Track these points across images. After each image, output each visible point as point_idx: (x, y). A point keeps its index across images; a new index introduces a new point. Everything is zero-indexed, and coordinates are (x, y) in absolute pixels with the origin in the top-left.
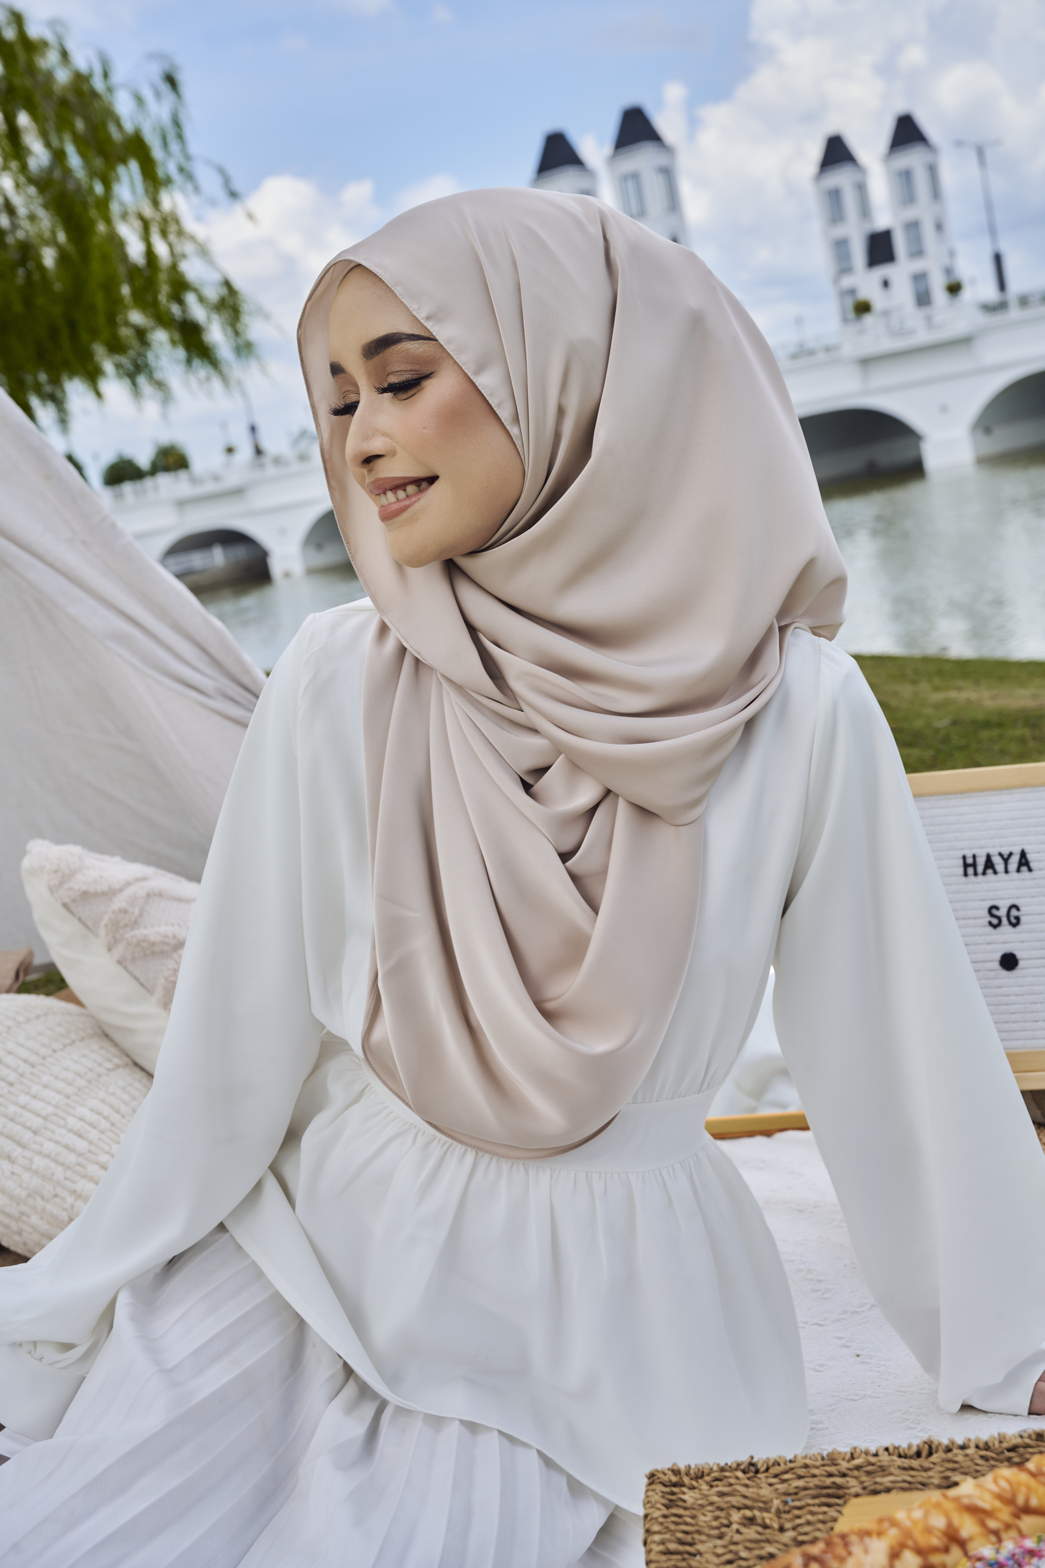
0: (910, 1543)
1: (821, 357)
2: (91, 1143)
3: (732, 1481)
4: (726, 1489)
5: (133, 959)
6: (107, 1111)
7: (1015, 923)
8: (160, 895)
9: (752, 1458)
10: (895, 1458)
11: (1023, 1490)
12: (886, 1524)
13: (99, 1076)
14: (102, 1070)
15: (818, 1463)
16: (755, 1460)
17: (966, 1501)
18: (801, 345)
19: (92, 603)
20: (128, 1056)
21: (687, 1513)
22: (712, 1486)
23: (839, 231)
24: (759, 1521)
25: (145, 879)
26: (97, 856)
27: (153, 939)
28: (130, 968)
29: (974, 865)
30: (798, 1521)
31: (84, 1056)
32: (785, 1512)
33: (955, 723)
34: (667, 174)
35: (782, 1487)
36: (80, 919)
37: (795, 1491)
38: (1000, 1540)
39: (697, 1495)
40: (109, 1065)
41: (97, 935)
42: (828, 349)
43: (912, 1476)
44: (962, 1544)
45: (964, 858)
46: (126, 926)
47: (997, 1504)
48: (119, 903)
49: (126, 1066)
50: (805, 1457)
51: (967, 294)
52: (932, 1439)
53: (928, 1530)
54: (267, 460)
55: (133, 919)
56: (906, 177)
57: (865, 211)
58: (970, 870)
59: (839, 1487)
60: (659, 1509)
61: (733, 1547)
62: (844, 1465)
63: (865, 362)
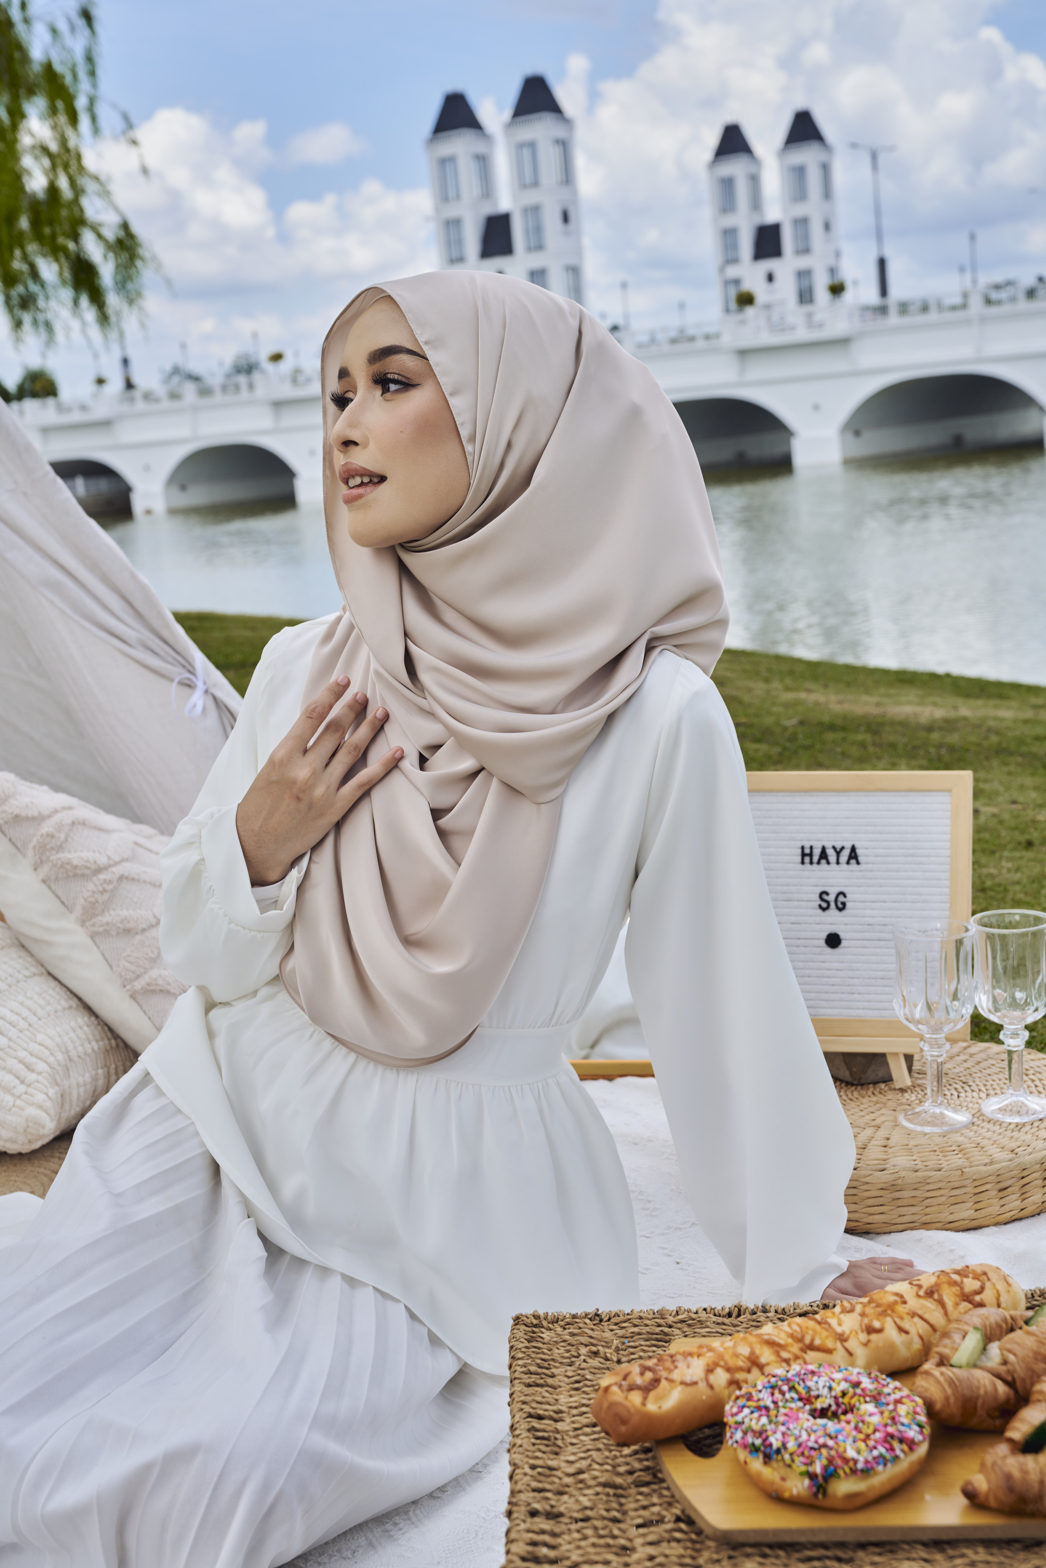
0: (722, 1363)
1: (700, 344)
2: (10, 1039)
3: (581, 1325)
4: (576, 1331)
5: (57, 879)
6: (25, 1013)
7: (842, 907)
8: (83, 823)
9: (598, 1310)
10: (711, 1315)
11: (810, 1332)
12: (705, 1350)
13: (18, 982)
14: (20, 976)
15: (650, 1317)
16: (599, 1312)
17: (766, 1337)
18: (682, 331)
19: (29, 550)
20: (42, 966)
21: (545, 1346)
22: (565, 1329)
23: (729, 221)
24: (602, 1355)
25: (70, 808)
26: (28, 784)
27: (75, 862)
28: (53, 887)
29: (811, 855)
30: (633, 1357)
31: (5, 963)
32: (622, 1350)
33: (802, 723)
34: (564, 145)
35: (621, 1332)
36: (10, 840)
37: (631, 1335)
38: (789, 1365)
39: (553, 1335)
40: (27, 973)
41: (24, 855)
42: (707, 337)
43: (724, 1330)
44: (761, 1367)
45: (803, 848)
46: (52, 849)
47: (790, 1340)
48: (47, 827)
49: (41, 975)
50: (641, 1311)
51: (849, 296)
52: (741, 1304)
53: (737, 1355)
54: (137, 394)
55: (59, 843)
56: (800, 172)
57: (756, 203)
58: (807, 859)
59: (666, 1334)
60: (523, 1343)
61: (580, 1372)
62: (670, 1319)
63: (743, 353)
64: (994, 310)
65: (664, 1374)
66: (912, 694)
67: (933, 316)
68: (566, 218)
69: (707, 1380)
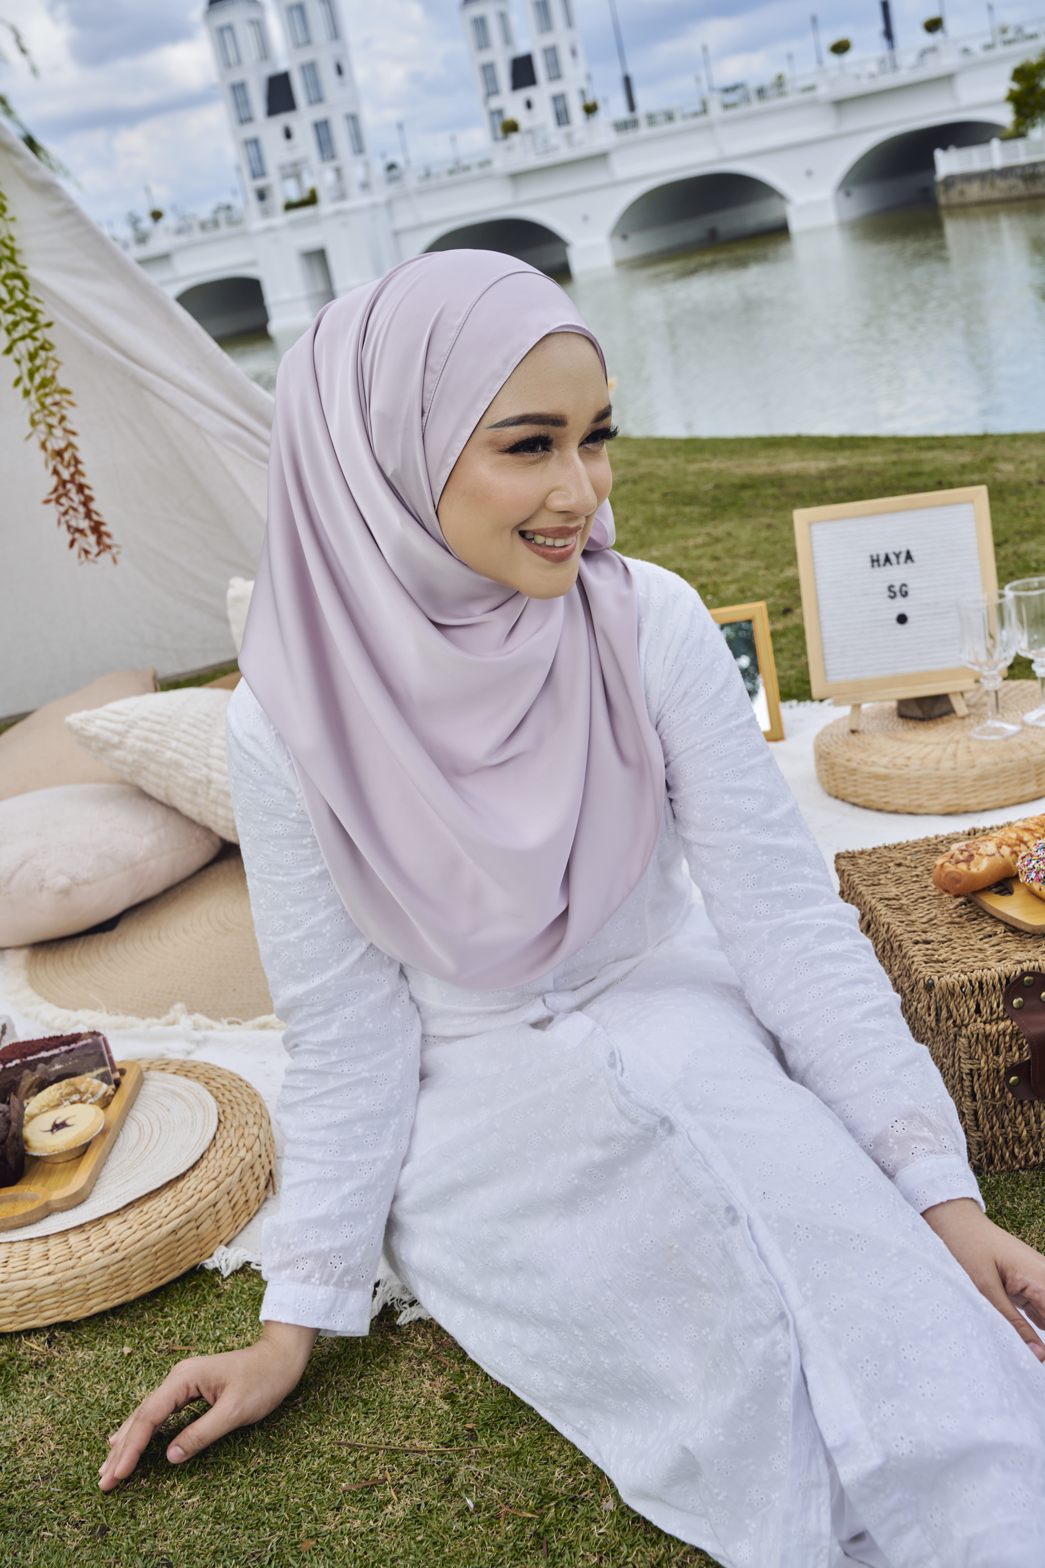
0: (1004, 843)
1: (476, 172)
4: (879, 856)
7: (905, 595)
16: (886, 845)
17: (1022, 827)
18: (457, 162)
21: (864, 867)
22: (871, 856)
23: (486, 57)
33: (717, 487)
34: (329, 4)
35: (908, 852)
37: (916, 852)
38: (1041, 839)
39: (866, 860)
42: (481, 165)
44: (1025, 843)
47: (1037, 827)
51: (602, 114)
53: (1011, 838)
56: (543, 5)
57: (508, 36)
58: (876, 564)
59: (937, 848)
60: (846, 866)
61: (896, 875)
63: (516, 177)
64: (732, 113)
65: (974, 852)
66: (790, 453)
67: (679, 124)
68: (339, 70)
69: (999, 852)
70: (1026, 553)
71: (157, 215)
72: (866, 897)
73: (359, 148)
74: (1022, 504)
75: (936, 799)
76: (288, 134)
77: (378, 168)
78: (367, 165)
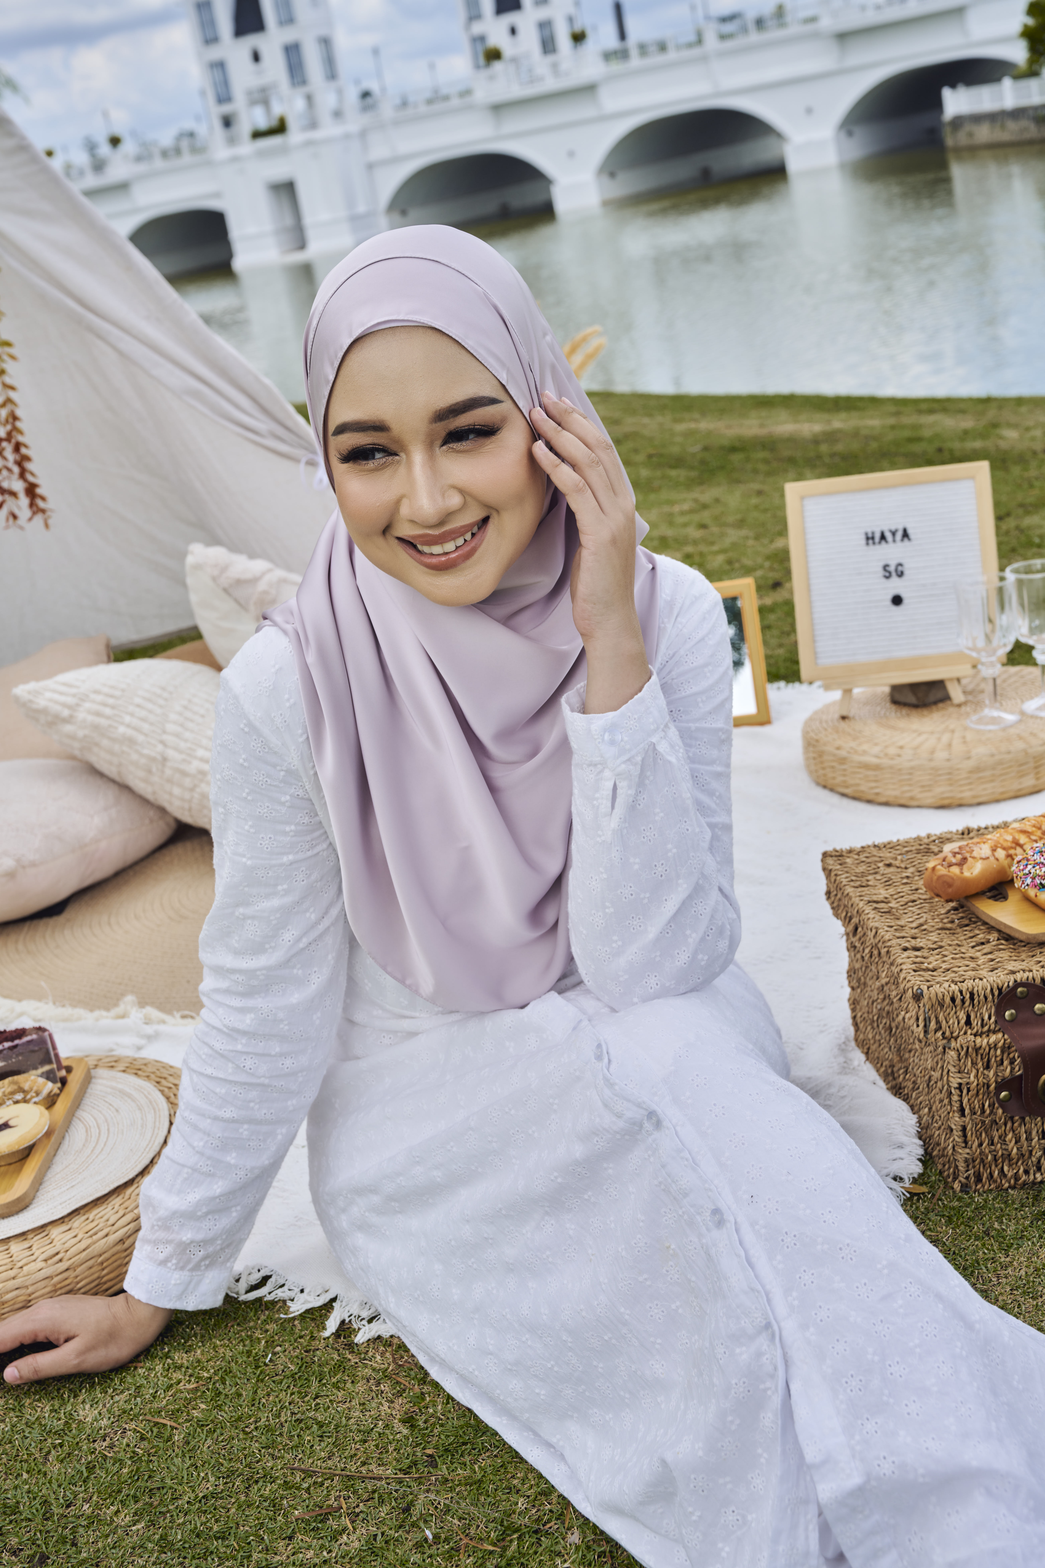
0: (999, 845)
1: (455, 102)
3: (869, 852)
4: (868, 855)
7: (901, 575)
8: (283, 582)
16: (876, 844)
17: (1019, 829)
18: (436, 91)
21: (852, 866)
22: (860, 855)
25: (269, 571)
26: (236, 555)
30: (912, 864)
33: (706, 449)
35: (898, 852)
36: (235, 599)
37: (907, 852)
39: (854, 859)
42: (461, 95)
44: (1021, 846)
46: (269, 602)
47: (1034, 829)
48: (261, 586)
51: (591, 43)
53: (1007, 841)
58: (870, 542)
59: (929, 849)
63: (498, 109)
64: (729, 44)
65: (968, 855)
66: (782, 414)
67: (672, 55)
69: (994, 855)
70: (1029, 528)
71: (115, 141)
72: (853, 899)
73: (332, 74)
74: (1026, 474)
75: (929, 791)
76: (256, 57)
77: (352, 95)
78: (340, 92)
